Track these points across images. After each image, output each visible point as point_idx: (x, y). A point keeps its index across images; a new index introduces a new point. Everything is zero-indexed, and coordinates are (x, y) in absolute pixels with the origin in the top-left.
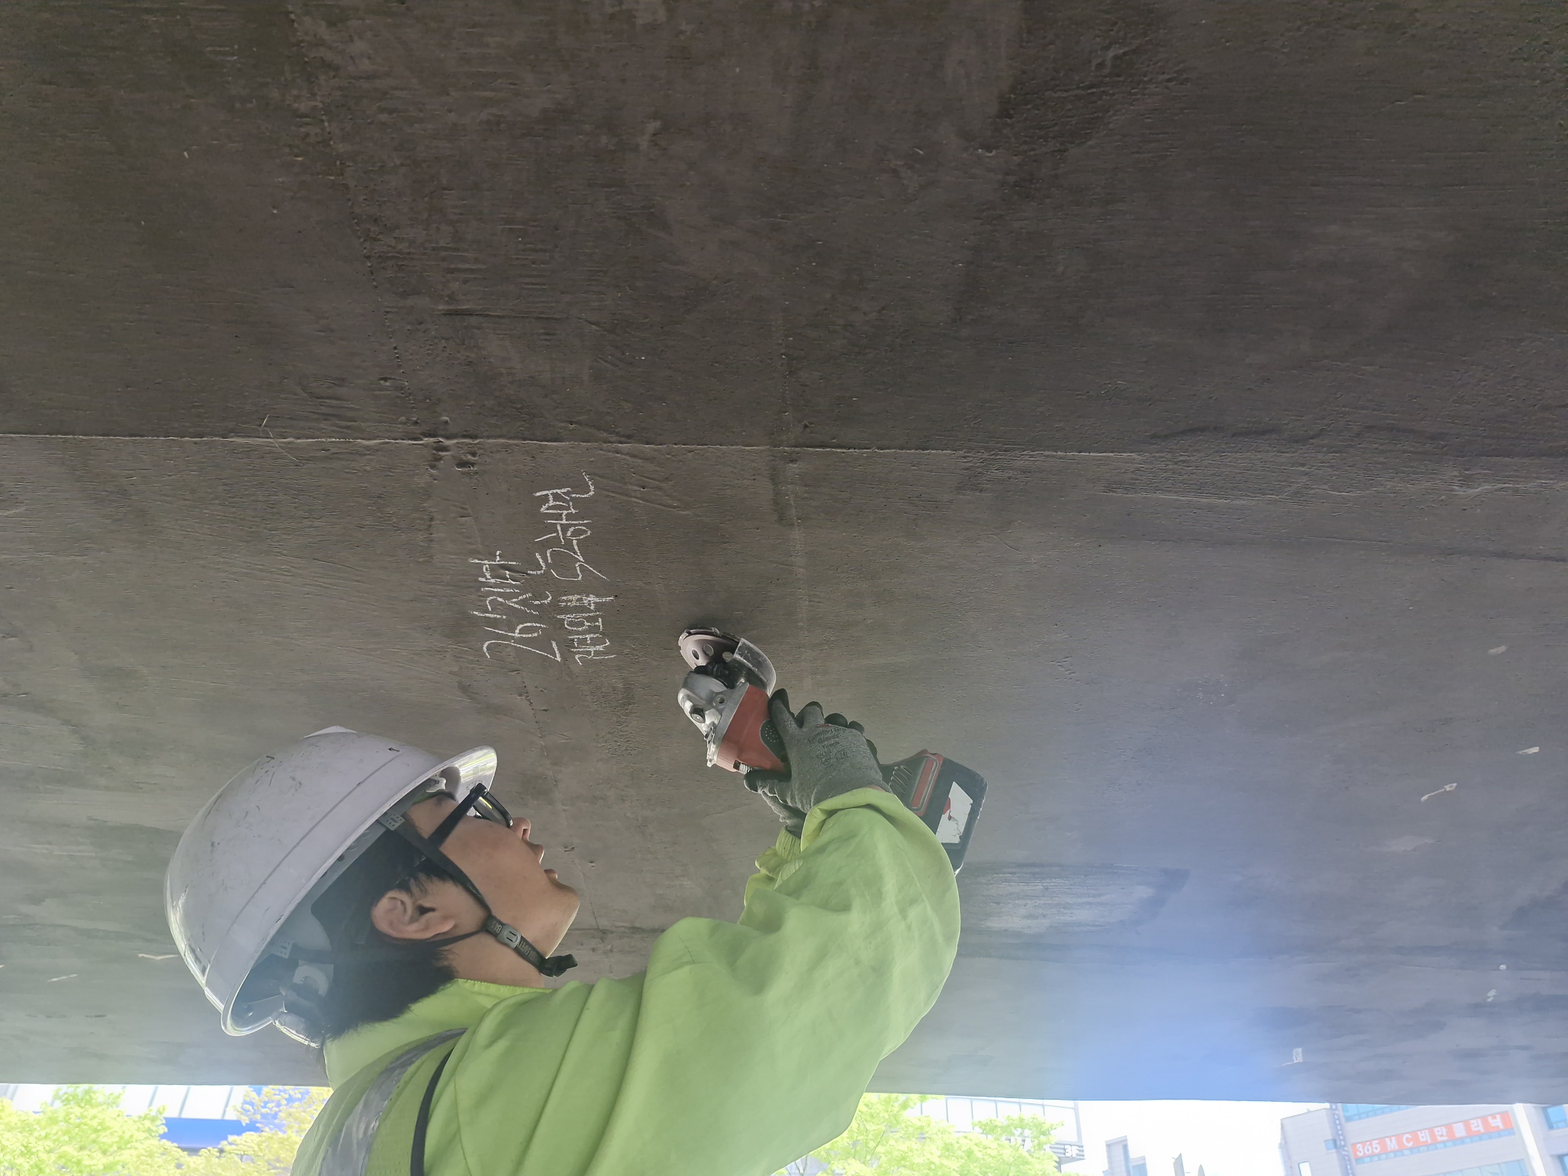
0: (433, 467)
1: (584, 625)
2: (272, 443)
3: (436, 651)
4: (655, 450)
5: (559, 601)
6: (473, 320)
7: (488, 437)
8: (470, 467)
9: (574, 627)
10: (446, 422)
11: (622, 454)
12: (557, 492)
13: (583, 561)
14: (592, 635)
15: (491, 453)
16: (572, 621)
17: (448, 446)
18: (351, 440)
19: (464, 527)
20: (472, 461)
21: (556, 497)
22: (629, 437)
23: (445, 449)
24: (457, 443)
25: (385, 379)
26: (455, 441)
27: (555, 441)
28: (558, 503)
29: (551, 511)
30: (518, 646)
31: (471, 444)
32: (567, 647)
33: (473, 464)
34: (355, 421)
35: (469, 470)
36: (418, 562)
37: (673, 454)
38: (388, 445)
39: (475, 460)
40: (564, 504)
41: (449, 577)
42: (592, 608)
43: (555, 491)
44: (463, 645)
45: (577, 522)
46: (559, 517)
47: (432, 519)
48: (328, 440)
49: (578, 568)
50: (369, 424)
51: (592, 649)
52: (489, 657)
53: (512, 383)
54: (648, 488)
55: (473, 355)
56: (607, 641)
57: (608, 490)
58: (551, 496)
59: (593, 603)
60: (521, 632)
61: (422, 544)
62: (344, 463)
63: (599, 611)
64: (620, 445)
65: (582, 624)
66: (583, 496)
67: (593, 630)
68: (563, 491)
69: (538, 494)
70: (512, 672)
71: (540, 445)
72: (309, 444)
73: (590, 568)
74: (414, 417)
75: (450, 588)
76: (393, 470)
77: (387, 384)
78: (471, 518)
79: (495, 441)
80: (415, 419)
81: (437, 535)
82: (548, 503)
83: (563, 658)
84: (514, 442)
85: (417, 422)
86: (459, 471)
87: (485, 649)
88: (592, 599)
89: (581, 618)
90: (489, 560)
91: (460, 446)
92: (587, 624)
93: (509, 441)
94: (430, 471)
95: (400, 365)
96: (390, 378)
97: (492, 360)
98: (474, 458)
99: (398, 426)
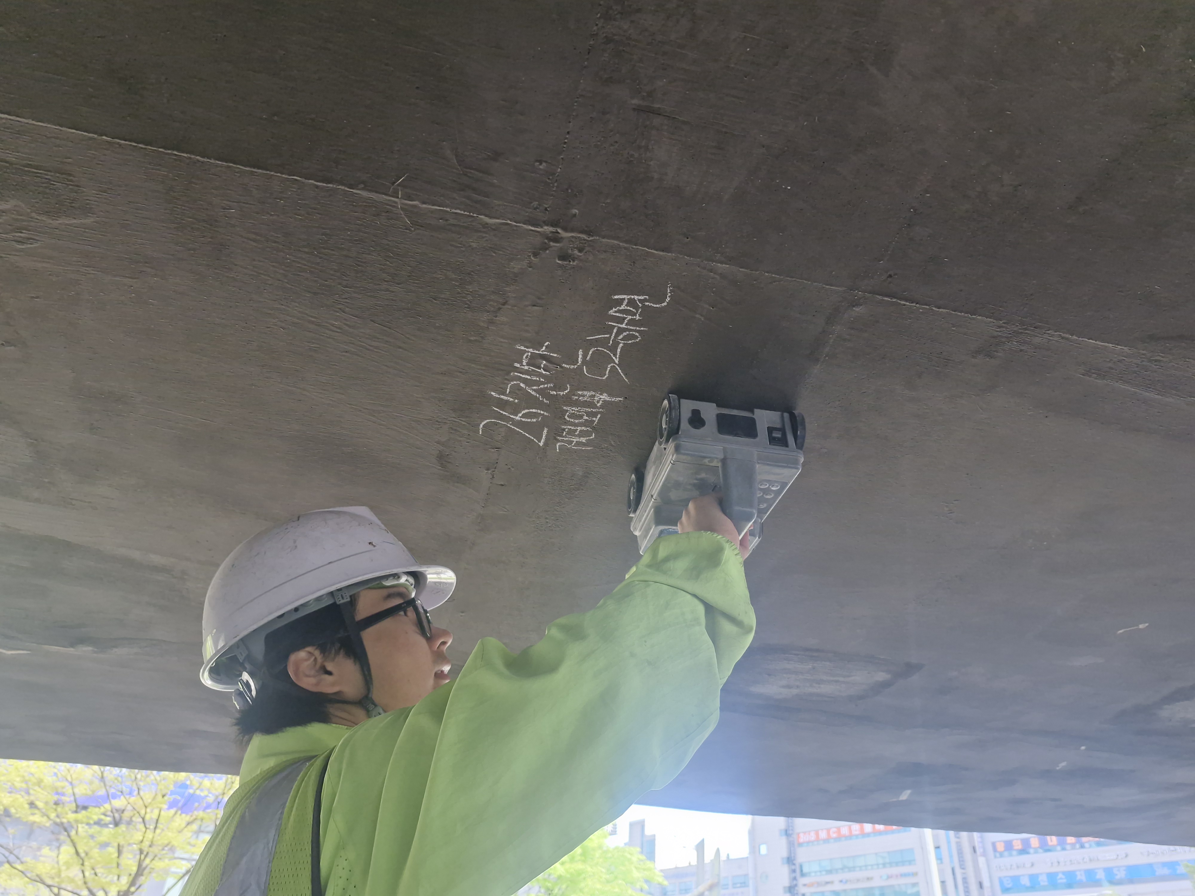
0: (535, 255)
1: (583, 418)
2: (396, 203)
3: (437, 421)
4: (745, 274)
5: (574, 395)
6: (657, 121)
7: (604, 237)
8: (570, 261)
9: (572, 418)
10: (575, 215)
11: (715, 273)
12: (634, 298)
13: (618, 363)
14: (583, 428)
15: (598, 251)
16: (574, 413)
17: (562, 238)
18: (475, 215)
19: (530, 315)
20: (575, 256)
21: (631, 302)
22: (729, 260)
23: (556, 239)
24: (573, 237)
25: (541, 162)
26: (573, 234)
27: (662, 251)
28: (628, 308)
29: (617, 314)
30: (513, 427)
31: (584, 240)
32: (556, 434)
33: (574, 259)
34: (488, 197)
35: (567, 264)
36: (470, 341)
37: (760, 281)
38: (508, 226)
39: (578, 256)
40: (634, 310)
41: (488, 358)
42: (598, 405)
43: (633, 297)
44: (464, 419)
45: (634, 328)
46: (621, 320)
47: (504, 304)
48: (454, 211)
49: (609, 369)
50: (501, 203)
51: (576, 439)
52: (480, 433)
53: (656, 189)
54: (718, 308)
55: (636, 155)
56: (594, 434)
57: (680, 304)
58: (626, 301)
59: (602, 401)
60: (524, 416)
61: (482, 324)
62: (454, 235)
63: (602, 409)
64: (719, 265)
65: (581, 417)
66: (655, 306)
67: (586, 424)
68: (640, 298)
69: (616, 297)
70: (493, 449)
71: (648, 252)
72: (433, 212)
73: (619, 370)
74: (546, 204)
75: (484, 368)
76: (496, 251)
77: (541, 167)
78: (541, 308)
79: (609, 241)
80: (547, 206)
81: (502, 318)
82: (621, 306)
83: (546, 444)
84: (626, 245)
85: (548, 209)
86: (558, 263)
87: (481, 426)
88: (604, 397)
89: (582, 412)
90: (534, 349)
91: (573, 240)
92: (585, 417)
93: (621, 244)
94: (531, 258)
95: (564, 151)
96: (546, 162)
97: (652, 163)
98: (579, 254)
99: (527, 210)
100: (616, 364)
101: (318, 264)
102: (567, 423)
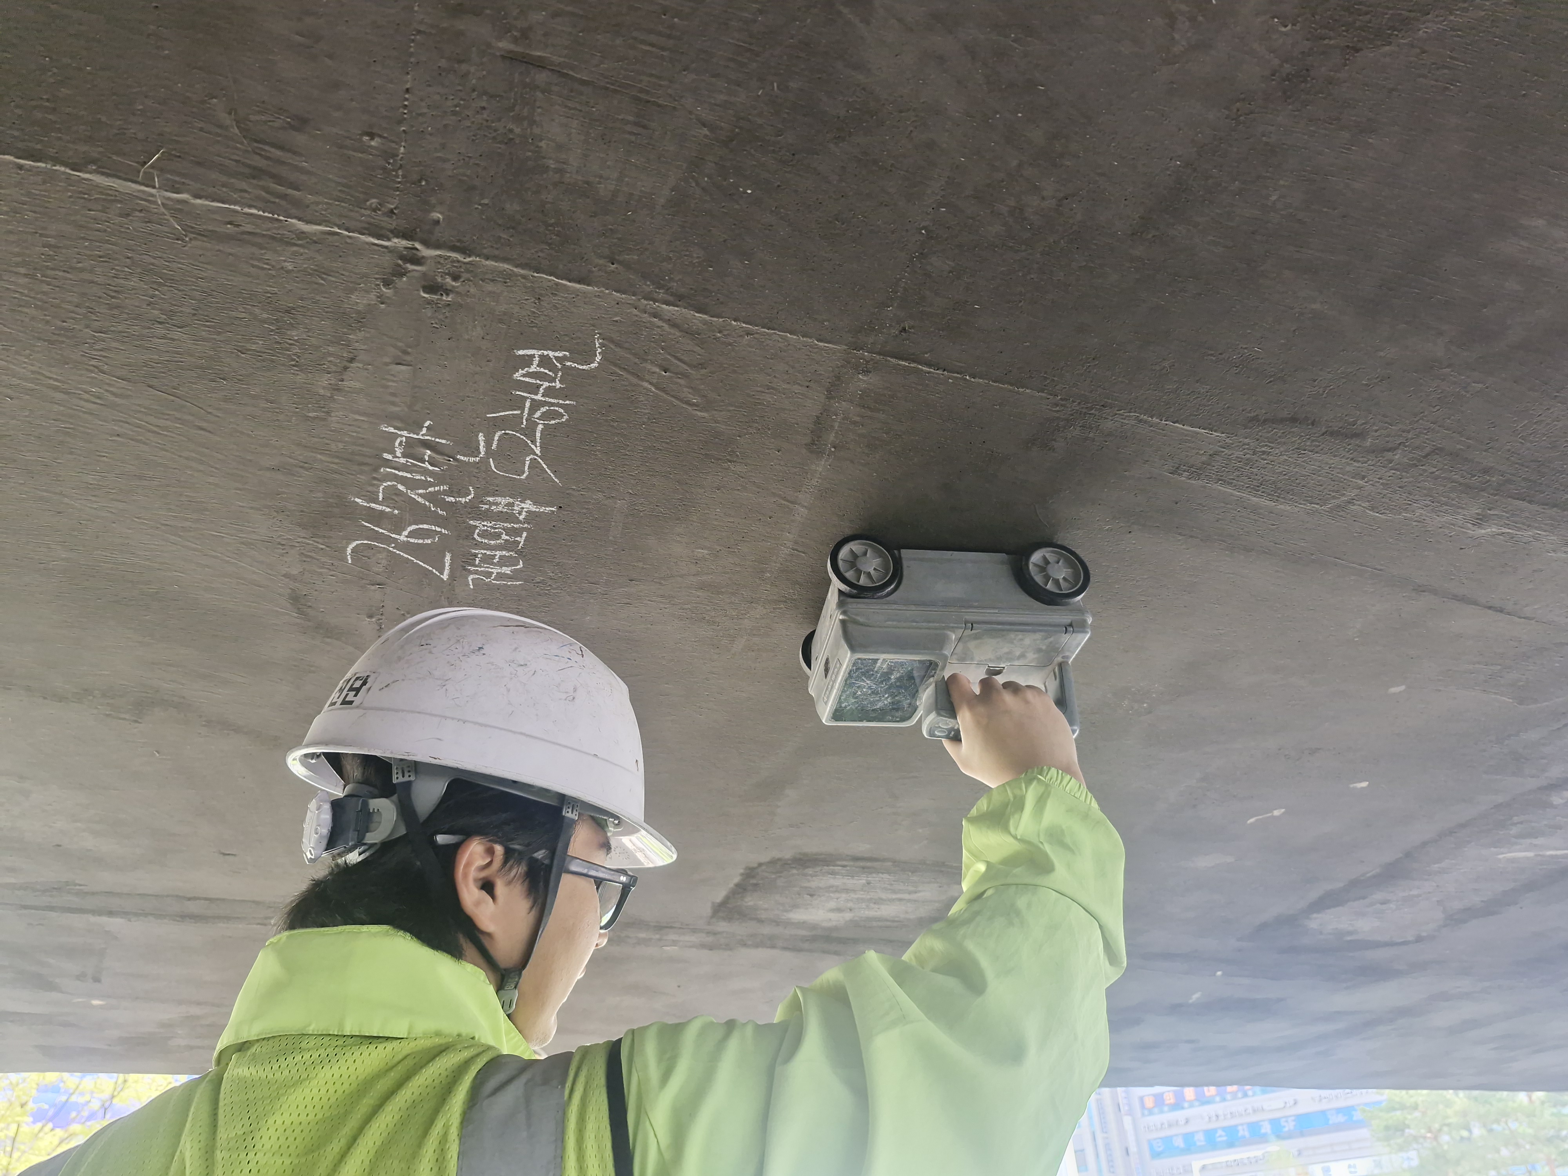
0: (387, 283)
1: (501, 538)
2: (153, 195)
3: (279, 544)
4: (705, 323)
5: (482, 502)
6: (542, 77)
7: (487, 258)
8: (442, 295)
9: (485, 538)
10: (437, 222)
11: (661, 319)
12: (548, 355)
13: (539, 454)
14: (504, 552)
15: (483, 280)
16: (487, 530)
17: (423, 257)
18: (281, 218)
19: (395, 379)
20: (449, 288)
21: (545, 361)
22: (678, 299)
23: (417, 261)
24: (440, 256)
25: (372, 136)
26: (438, 252)
27: (579, 282)
28: (542, 370)
29: (527, 379)
30: (398, 552)
31: (459, 261)
32: (463, 562)
33: (447, 292)
34: (299, 190)
35: (438, 299)
36: (307, 418)
37: (726, 333)
38: (336, 237)
39: (453, 287)
40: (550, 373)
41: (341, 445)
42: (521, 518)
43: (545, 353)
44: (320, 540)
45: (556, 401)
46: (535, 389)
47: (352, 360)
48: (246, 209)
49: (527, 463)
50: (320, 199)
51: (495, 571)
52: (350, 562)
53: (555, 185)
54: (670, 372)
55: (518, 130)
56: (521, 562)
57: (616, 365)
58: (537, 359)
59: (526, 512)
60: (411, 535)
61: (322, 392)
62: (254, 250)
63: (528, 523)
64: (664, 306)
65: (498, 536)
66: (581, 367)
67: (507, 546)
68: (557, 354)
69: (521, 352)
70: (373, 585)
71: (557, 284)
72: (211, 211)
73: (544, 465)
74: (393, 205)
75: (337, 461)
76: (324, 276)
77: (373, 143)
78: (411, 367)
79: (496, 264)
80: (392, 207)
81: (351, 383)
82: (530, 367)
83: (452, 575)
84: (522, 272)
85: (395, 211)
86: (424, 297)
87: (349, 550)
88: (528, 506)
89: (500, 528)
90: (410, 431)
91: (442, 261)
92: (504, 537)
93: (515, 269)
94: (380, 289)
95: (405, 119)
96: (380, 136)
97: (543, 144)
98: (454, 283)
99: (363, 211)
100: (537, 455)
101: (44, 293)
102: (478, 545)
